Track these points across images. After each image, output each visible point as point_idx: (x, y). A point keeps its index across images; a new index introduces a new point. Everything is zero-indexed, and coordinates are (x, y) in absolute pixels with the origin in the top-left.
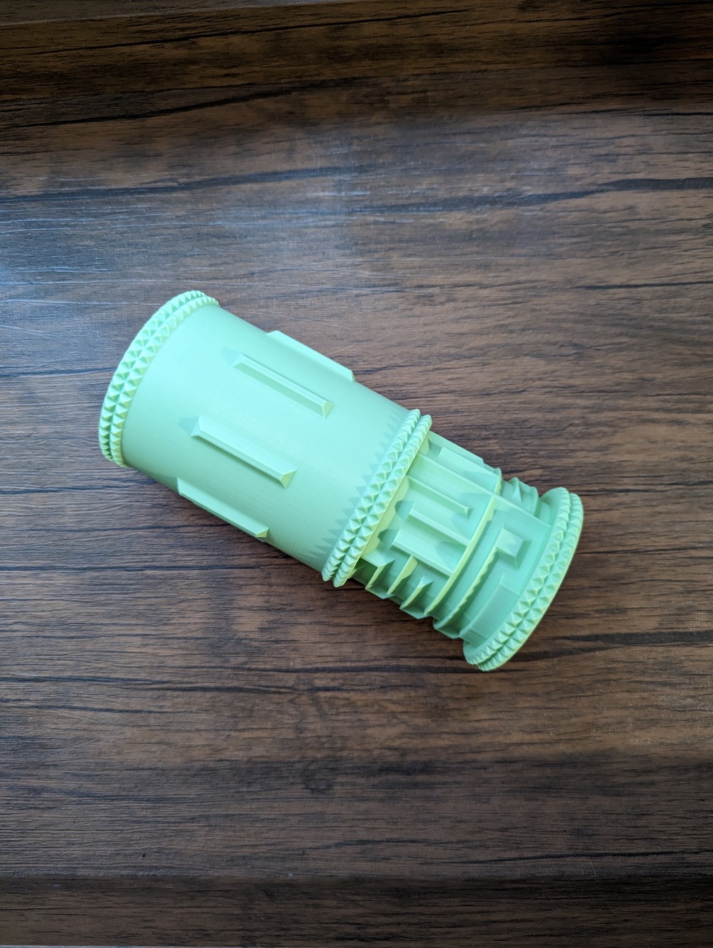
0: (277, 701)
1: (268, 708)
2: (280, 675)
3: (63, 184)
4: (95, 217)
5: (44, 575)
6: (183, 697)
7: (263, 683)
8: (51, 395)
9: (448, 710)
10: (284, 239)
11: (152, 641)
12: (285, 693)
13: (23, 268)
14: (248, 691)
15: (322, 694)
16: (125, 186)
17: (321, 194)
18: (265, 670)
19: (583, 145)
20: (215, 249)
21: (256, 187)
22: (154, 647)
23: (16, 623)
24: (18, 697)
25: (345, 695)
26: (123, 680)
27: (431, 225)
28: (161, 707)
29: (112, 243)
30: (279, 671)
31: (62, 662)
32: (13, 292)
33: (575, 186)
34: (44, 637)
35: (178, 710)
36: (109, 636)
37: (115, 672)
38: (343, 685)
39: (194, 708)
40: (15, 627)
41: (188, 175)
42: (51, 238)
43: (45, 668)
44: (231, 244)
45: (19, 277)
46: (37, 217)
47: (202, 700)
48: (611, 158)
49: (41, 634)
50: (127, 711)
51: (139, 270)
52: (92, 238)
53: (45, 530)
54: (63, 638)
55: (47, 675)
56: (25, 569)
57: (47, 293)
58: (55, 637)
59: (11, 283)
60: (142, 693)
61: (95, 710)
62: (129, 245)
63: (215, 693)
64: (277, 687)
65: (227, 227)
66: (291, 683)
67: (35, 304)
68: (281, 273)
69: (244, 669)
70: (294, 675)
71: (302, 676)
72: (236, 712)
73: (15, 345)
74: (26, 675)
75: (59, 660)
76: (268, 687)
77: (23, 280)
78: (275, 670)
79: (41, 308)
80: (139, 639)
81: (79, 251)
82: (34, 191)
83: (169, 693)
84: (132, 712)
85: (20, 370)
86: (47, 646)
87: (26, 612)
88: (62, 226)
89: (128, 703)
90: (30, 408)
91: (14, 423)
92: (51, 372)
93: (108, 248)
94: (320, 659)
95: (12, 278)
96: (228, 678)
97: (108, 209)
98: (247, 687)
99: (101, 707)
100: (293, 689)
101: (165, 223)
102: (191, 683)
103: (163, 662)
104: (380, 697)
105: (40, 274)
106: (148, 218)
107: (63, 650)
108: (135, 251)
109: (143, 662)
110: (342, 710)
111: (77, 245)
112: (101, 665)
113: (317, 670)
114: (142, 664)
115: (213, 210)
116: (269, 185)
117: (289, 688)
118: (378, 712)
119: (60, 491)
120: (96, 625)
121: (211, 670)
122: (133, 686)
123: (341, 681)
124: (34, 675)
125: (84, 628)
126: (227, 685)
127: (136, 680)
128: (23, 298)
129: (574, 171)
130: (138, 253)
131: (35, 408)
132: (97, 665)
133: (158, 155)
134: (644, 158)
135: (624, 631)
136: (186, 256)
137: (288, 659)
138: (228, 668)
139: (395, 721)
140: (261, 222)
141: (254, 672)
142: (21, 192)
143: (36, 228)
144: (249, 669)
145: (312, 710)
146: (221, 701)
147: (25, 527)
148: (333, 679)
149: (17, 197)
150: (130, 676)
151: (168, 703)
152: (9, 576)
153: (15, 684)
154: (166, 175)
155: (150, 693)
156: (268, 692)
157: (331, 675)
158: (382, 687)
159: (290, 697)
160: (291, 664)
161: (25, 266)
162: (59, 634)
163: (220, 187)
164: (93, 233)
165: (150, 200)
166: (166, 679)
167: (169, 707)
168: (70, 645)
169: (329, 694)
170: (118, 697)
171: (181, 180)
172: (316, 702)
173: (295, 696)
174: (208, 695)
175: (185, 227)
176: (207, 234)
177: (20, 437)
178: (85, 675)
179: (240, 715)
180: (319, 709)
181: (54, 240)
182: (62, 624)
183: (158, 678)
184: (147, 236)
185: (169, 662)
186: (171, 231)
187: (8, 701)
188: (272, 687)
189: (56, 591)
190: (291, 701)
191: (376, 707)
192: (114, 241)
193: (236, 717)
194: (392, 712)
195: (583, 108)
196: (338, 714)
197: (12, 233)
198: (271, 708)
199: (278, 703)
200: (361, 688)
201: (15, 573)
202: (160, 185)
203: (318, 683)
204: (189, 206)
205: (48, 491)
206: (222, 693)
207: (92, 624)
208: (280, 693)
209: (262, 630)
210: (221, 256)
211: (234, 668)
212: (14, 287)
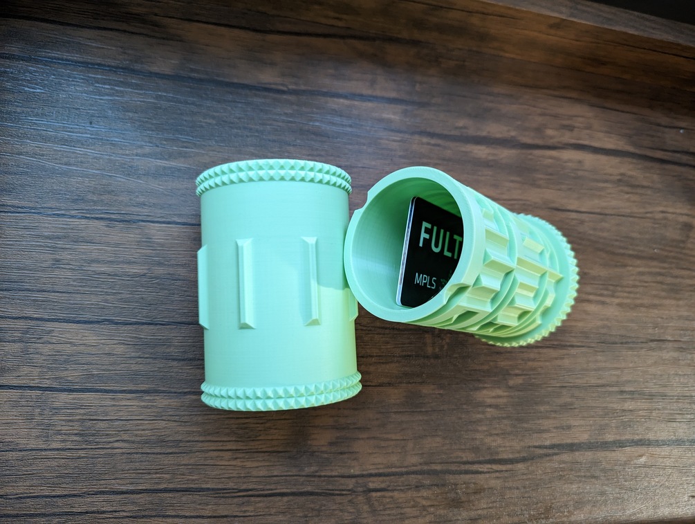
0: (340, 501)
1: (332, 508)
2: (343, 481)
3: (192, 70)
4: (219, 102)
5: (147, 398)
6: (264, 502)
7: (330, 487)
8: (167, 241)
9: (461, 502)
10: (364, 144)
11: (241, 455)
12: (346, 494)
13: (151, 132)
14: (317, 494)
15: (374, 494)
16: (246, 82)
17: (392, 117)
18: (332, 477)
19: (556, 116)
20: (313, 143)
21: (346, 102)
22: (242, 460)
23: (117, 441)
24: (114, 508)
25: (390, 494)
26: (213, 489)
27: (463, 152)
28: (245, 511)
29: (231, 125)
30: (343, 477)
31: (158, 475)
32: (139, 151)
33: (550, 142)
34: (142, 453)
35: (259, 514)
36: (203, 451)
37: (207, 483)
38: (389, 486)
39: (273, 511)
40: (116, 445)
41: (296, 84)
42: (179, 111)
43: (141, 481)
44: (325, 142)
45: (147, 139)
46: (166, 92)
47: (280, 504)
48: (571, 128)
49: (140, 451)
50: (215, 517)
51: (252, 149)
52: (214, 118)
53: (152, 358)
54: (160, 454)
55: (144, 488)
56: (131, 392)
57: (171, 156)
58: (154, 454)
59: (139, 143)
60: (229, 501)
61: (186, 517)
62: (245, 128)
63: (291, 498)
64: (340, 490)
65: (323, 128)
66: (350, 487)
67: (158, 164)
68: (361, 169)
69: (315, 476)
70: (354, 480)
71: (360, 480)
72: (306, 513)
73: (137, 197)
74: (124, 488)
75: (156, 473)
76: (333, 490)
77: (149, 142)
78: (339, 477)
79: (165, 168)
80: (229, 453)
81: (202, 127)
82: (167, 71)
83: (253, 499)
84: (218, 517)
85: (140, 218)
86: (145, 461)
87: (128, 430)
88: (189, 104)
89: (216, 510)
90: (147, 251)
91: (129, 263)
92: (169, 223)
93: (227, 128)
94: (374, 467)
95: (140, 139)
96: (302, 484)
97: (230, 97)
98: (316, 491)
99: (192, 514)
100: (352, 491)
101: (274, 117)
102: (272, 490)
103: (248, 473)
104: (415, 494)
105: (166, 140)
106: (262, 110)
107: (159, 465)
108: (249, 134)
109: (232, 473)
110: (388, 506)
111: (201, 122)
112: (194, 478)
113: (371, 475)
114: (231, 475)
115: (313, 114)
116: (356, 103)
117: (349, 490)
118: (413, 507)
119: (168, 325)
120: (193, 441)
121: (288, 478)
122: (222, 495)
123: (388, 483)
124: (131, 488)
125: (181, 445)
126: (300, 490)
127: (224, 489)
128: (147, 157)
129: (550, 132)
130: (251, 136)
131: (151, 251)
132: (191, 477)
133: (273, 64)
134: (588, 131)
135: (569, 441)
136: (289, 145)
137: (350, 467)
138: (303, 476)
139: (424, 513)
140: (349, 129)
141: (323, 479)
142: (155, 69)
143: (166, 101)
144: (320, 476)
145: (366, 508)
146: (295, 503)
147: (133, 354)
148: (383, 482)
149: (151, 73)
150: (220, 486)
151: (251, 508)
152: (114, 398)
153: (112, 497)
154: (279, 80)
155: (236, 500)
156: (333, 495)
157: (381, 479)
158: (417, 487)
159: (350, 498)
160: (352, 471)
161: (153, 131)
162: (158, 450)
163: (319, 97)
164: (215, 114)
165: (265, 97)
166: (250, 487)
167: (252, 512)
168: (167, 460)
169: (379, 494)
170: (208, 505)
171: (290, 87)
172: (369, 500)
173: (354, 496)
174: (285, 499)
175: (291, 122)
176: (308, 131)
177: (135, 275)
178: (179, 486)
179: (310, 515)
180: (371, 506)
181: (181, 114)
182: (161, 442)
183: (244, 487)
184: (260, 124)
185: (255, 473)
186: (280, 124)
187: (104, 512)
188: (336, 490)
189: (158, 412)
190: (350, 501)
191: (412, 503)
192: (232, 123)
193: (306, 516)
194: (424, 506)
195: (556, 93)
196: (385, 510)
197: (143, 101)
198: (334, 508)
199: (340, 504)
200: (402, 488)
201: (120, 396)
202: (273, 86)
203: (371, 486)
204: (296, 108)
205: (156, 324)
206: (297, 497)
207: (189, 441)
208: (343, 495)
209: (331, 444)
210: (317, 149)
211: (307, 476)
212: (141, 147)
